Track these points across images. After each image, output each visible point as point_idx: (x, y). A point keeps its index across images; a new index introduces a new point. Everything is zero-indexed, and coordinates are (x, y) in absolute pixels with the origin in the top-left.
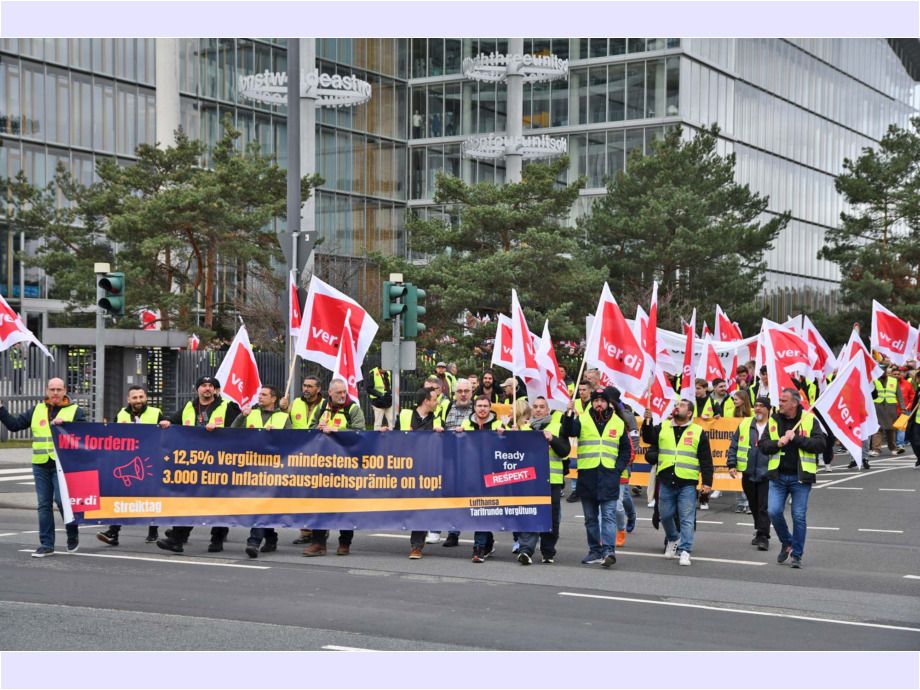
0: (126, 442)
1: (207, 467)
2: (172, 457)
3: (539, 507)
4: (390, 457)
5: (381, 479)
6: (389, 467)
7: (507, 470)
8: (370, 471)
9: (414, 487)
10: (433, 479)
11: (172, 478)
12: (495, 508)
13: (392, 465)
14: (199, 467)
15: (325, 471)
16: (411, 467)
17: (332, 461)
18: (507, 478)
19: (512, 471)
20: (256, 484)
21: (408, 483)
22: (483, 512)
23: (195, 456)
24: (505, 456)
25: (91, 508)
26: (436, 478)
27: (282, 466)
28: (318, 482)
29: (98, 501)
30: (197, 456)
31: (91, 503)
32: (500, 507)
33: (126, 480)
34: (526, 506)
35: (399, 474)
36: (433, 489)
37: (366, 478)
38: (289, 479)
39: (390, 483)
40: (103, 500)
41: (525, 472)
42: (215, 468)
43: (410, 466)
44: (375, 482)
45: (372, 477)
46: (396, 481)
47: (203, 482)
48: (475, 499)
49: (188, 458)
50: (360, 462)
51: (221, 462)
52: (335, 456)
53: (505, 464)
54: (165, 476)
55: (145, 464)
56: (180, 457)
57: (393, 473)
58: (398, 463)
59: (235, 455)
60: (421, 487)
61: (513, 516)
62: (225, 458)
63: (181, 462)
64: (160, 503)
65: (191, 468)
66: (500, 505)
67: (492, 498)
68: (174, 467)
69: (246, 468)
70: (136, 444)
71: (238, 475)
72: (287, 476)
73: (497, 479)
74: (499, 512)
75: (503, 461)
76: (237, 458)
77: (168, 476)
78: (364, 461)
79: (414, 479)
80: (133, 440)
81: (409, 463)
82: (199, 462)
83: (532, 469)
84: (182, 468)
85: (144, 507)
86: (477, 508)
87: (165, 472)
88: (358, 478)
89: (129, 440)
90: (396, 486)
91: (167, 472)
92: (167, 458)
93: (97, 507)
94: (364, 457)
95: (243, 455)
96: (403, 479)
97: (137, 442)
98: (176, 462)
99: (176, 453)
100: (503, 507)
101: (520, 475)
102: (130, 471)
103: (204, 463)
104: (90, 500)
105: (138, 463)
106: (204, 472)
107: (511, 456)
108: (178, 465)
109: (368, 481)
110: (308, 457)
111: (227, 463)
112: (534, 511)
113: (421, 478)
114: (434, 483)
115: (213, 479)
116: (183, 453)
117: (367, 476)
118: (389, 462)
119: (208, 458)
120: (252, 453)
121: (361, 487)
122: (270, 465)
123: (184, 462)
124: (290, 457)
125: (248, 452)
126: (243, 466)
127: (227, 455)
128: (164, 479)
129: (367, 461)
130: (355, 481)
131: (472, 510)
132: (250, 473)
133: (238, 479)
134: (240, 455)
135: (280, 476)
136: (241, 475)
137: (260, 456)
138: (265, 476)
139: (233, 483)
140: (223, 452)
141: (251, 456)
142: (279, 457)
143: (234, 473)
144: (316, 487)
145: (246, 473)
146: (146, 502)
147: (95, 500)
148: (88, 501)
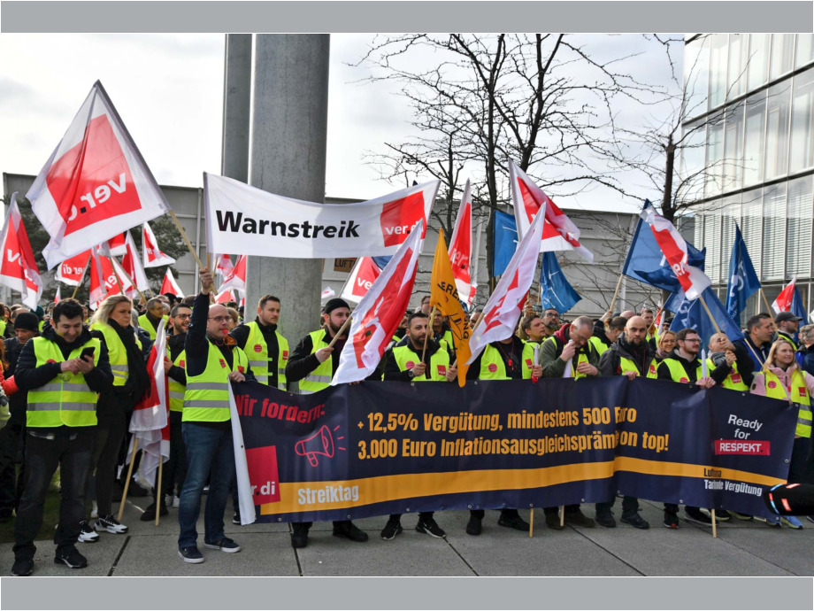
1: (410, 434)
2: (366, 422)
4: (617, 409)
5: (609, 436)
6: (617, 421)
8: (594, 427)
9: (635, 445)
10: (659, 436)
11: (368, 451)
14: (399, 434)
15: (551, 432)
16: (634, 420)
17: (554, 418)
20: (470, 453)
21: (628, 439)
23: (395, 421)
25: (269, 498)
26: (662, 436)
27: (501, 427)
28: (544, 447)
29: (278, 489)
31: (268, 493)
36: (659, 450)
37: (589, 437)
40: (283, 487)
42: (420, 435)
43: (632, 419)
45: (597, 435)
47: (405, 454)
49: (385, 424)
50: (581, 417)
51: (427, 428)
52: (557, 411)
54: (359, 449)
55: (336, 435)
56: (375, 422)
59: (445, 418)
60: (644, 446)
62: (433, 423)
63: (377, 428)
64: (357, 488)
65: (389, 436)
68: (370, 437)
70: (322, 411)
71: (448, 443)
72: (508, 441)
76: (448, 421)
77: (363, 449)
78: (585, 415)
79: (636, 435)
81: (632, 415)
82: (400, 428)
84: (379, 436)
85: (338, 494)
87: (360, 444)
88: (580, 437)
91: (363, 444)
92: (361, 425)
93: (277, 497)
94: (585, 410)
95: (456, 418)
96: (630, 434)
98: (371, 429)
99: (370, 416)
103: (406, 429)
104: (268, 488)
106: (405, 441)
108: (374, 432)
109: (592, 441)
110: (533, 415)
111: (435, 429)
113: (645, 435)
114: (659, 442)
115: (416, 449)
116: (380, 416)
117: (592, 434)
118: (617, 414)
119: (411, 423)
120: (466, 414)
121: (584, 448)
122: (488, 428)
123: (381, 429)
124: (510, 416)
125: (461, 414)
126: (455, 431)
127: (435, 418)
128: (360, 454)
129: (589, 414)
130: (577, 441)
131: (706, 481)
132: (463, 440)
133: (448, 449)
134: (452, 418)
135: (498, 441)
136: (452, 443)
137: (476, 417)
138: (481, 442)
139: (442, 455)
140: (431, 415)
141: (466, 418)
142: (497, 416)
143: (444, 441)
144: (542, 454)
145: (458, 441)
146: (341, 488)
147: (273, 487)
148: (265, 490)
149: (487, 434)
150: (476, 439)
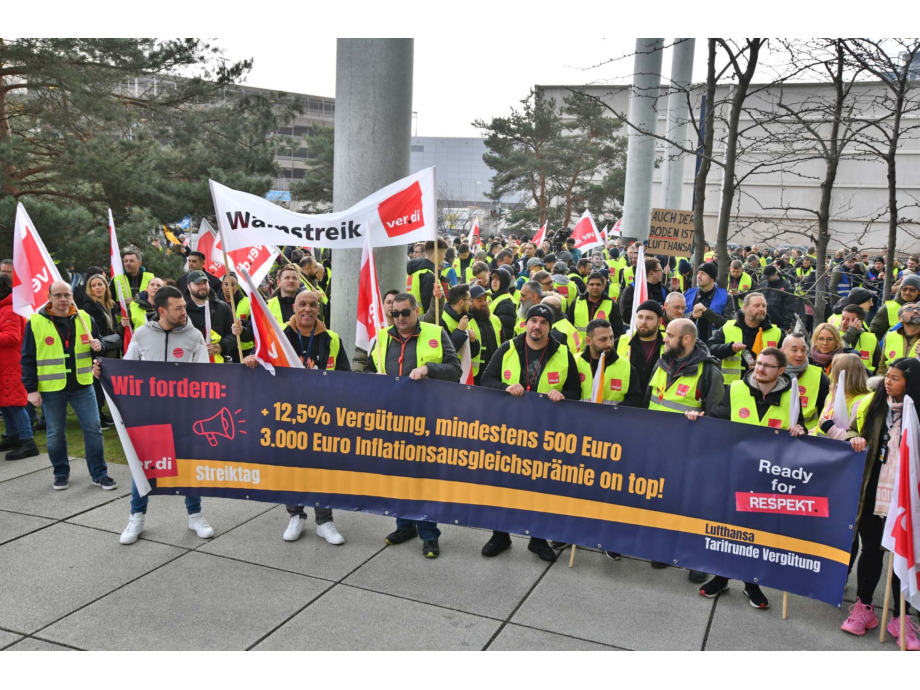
0: (208, 388)
1: (320, 428)
2: (272, 411)
3: (825, 562)
4: (586, 439)
5: (570, 468)
6: (585, 453)
7: (777, 491)
8: (554, 454)
9: (619, 489)
10: (651, 481)
11: (273, 439)
12: (747, 545)
13: (589, 450)
14: (310, 427)
15: (489, 447)
16: (618, 458)
17: (499, 433)
18: (774, 504)
19: (785, 495)
20: (390, 457)
21: (611, 481)
22: (726, 547)
23: (304, 412)
24: (776, 470)
25: (165, 473)
26: (656, 482)
27: (428, 433)
28: (477, 460)
29: (174, 465)
30: (305, 412)
31: (164, 467)
32: (755, 546)
33: (211, 437)
34: (802, 555)
35: (601, 466)
36: (648, 497)
37: (547, 465)
38: (437, 453)
39: (584, 476)
40: (181, 463)
41: (810, 503)
42: (332, 430)
43: (616, 457)
44: (560, 473)
45: (557, 464)
46: (592, 476)
47: (316, 448)
48: (715, 524)
49: (293, 414)
50: (540, 440)
51: (340, 423)
52: (504, 426)
53: (774, 482)
54: (263, 436)
55: (237, 418)
56: (282, 412)
57: (589, 462)
58: (598, 450)
59: (360, 414)
60: (631, 491)
61: (777, 566)
62: (346, 417)
63: (285, 418)
64: (258, 472)
65: (298, 428)
66: (756, 542)
67: (743, 530)
68: (275, 426)
69: (376, 434)
70: (222, 391)
71: (364, 442)
72: (435, 449)
73: (757, 502)
74: (751, 553)
75: (772, 477)
76: (363, 418)
77: (267, 436)
78: (546, 439)
79: (620, 477)
80: (217, 385)
81: (616, 452)
82: (310, 421)
83: (824, 499)
84: (287, 427)
85: (237, 474)
86: (717, 539)
87: (263, 431)
88: (536, 463)
89: (212, 385)
90: (591, 483)
91: (266, 431)
92: (265, 412)
93: (174, 472)
94: (547, 433)
95: (373, 415)
96: (603, 474)
97: (224, 387)
98: (278, 418)
99: (277, 405)
100: (760, 547)
101: (799, 505)
102: (215, 426)
103: (316, 422)
104: (164, 464)
105: (226, 416)
106: (316, 435)
107: (788, 473)
108: (280, 421)
109: (550, 469)
110: (466, 424)
111: (349, 424)
112: (816, 567)
113: (632, 477)
114: (652, 488)
115: (328, 445)
116: (287, 406)
117: (550, 461)
118: (585, 446)
119: (322, 416)
120: (384, 412)
121: (539, 475)
122: (411, 431)
123: (289, 420)
124: (439, 421)
125: (379, 411)
126: (371, 429)
127: (350, 413)
128: (262, 441)
129: (551, 439)
130: (531, 467)
131: (708, 539)
132: (381, 441)
133: (364, 447)
134: (368, 415)
135: (424, 447)
136: (369, 442)
137: (396, 417)
138: (403, 446)
139: (358, 453)
140: (344, 410)
141: (384, 416)
142: (423, 420)
143: (359, 439)
144: (475, 468)
145: (375, 440)
146: (240, 469)
147: (170, 463)
148: (161, 465)
149: (410, 439)
150: (397, 442)
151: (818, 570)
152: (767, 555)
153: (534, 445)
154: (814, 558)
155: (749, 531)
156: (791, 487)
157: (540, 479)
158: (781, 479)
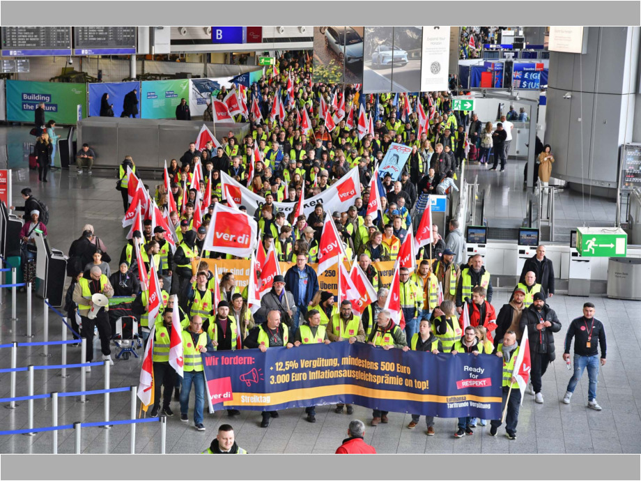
0: (246, 360)
1: (295, 371)
2: (275, 367)
3: (492, 404)
4: (398, 365)
5: (393, 378)
6: (398, 371)
7: (472, 378)
8: (385, 372)
10: (423, 382)
11: (275, 380)
12: (463, 402)
14: (291, 371)
15: (361, 369)
17: (364, 363)
18: (471, 383)
19: (475, 379)
21: (409, 383)
22: (456, 405)
23: (288, 365)
24: (471, 369)
25: (227, 399)
26: (425, 382)
27: (338, 365)
28: (359, 375)
29: (231, 395)
31: (227, 397)
32: (467, 402)
33: (248, 382)
34: (483, 403)
35: (404, 376)
36: (423, 389)
37: (383, 377)
38: (342, 373)
39: (398, 381)
40: (235, 394)
41: (484, 381)
42: (299, 370)
43: (409, 372)
44: (389, 380)
45: (387, 376)
46: (402, 381)
47: (293, 380)
48: (450, 397)
49: (284, 367)
50: (379, 366)
51: (302, 367)
52: (366, 360)
53: (471, 374)
54: (271, 380)
55: (259, 373)
56: (279, 367)
57: (400, 375)
58: (403, 369)
59: (310, 361)
60: (416, 387)
62: (305, 364)
63: (280, 369)
64: (269, 397)
65: (285, 373)
66: (467, 400)
67: (461, 396)
68: (276, 373)
69: (318, 369)
70: (253, 360)
71: (312, 373)
72: (341, 371)
73: (465, 383)
75: (470, 372)
76: (312, 362)
77: (273, 379)
78: (382, 365)
79: (412, 381)
80: (251, 358)
81: (409, 370)
82: (291, 368)
83: (489, 379)
84: (281, 373)
85: (260, 399)
86: (452, 403)
88: (378, 376)
89: (248, 358)
90: (402, 384)
91: (272, 377)
92: (272, 368)
93: (231, 398)
94: (382, 363)
96: (406, 380)
98: (277, 370)
99: (277, 364)
100: (469, 401)
101: (480, 383)
102: (250, 376)
103: (293, 368)
104: (227, 395)
105: (255, 372)
106: (293, 374)
107: (475, 370)
108: (279, 371)
109: (384, 379)
110: (354, 359)
112: (488, 406)
113: (416, 381)
114: (424, 385)
115: (297, 377)
116: (281, 363)
117: (384, 375)
118: (398, 368)
119: (294, 365)
121: (380, 382)
123: (282, 370)
124: (343, 359)
127: (306, 361)
128: (271, 382)
129: (384, 365)
130: (376, 378)
131: (448, 404)
132: (319, 371)
133: (312, 376)
134: (314, 361)
135: (337, 371)
136: (314, 373)
137: (325, 360)
138: (329, 372)
139: (310, 379)
140: (304, 360)
141: (320, 361)
142: (336, 359)
143: (310, 372)
145: (317, 371)
146: (261, 397)
147: (229, 395)
151: (489, 408)
152: (472, 404)
153: (377, 368)
154: (487, 403)
155: (464, 396)
156: (477, 376)
157: (380, 384)
158: (473, 373)
